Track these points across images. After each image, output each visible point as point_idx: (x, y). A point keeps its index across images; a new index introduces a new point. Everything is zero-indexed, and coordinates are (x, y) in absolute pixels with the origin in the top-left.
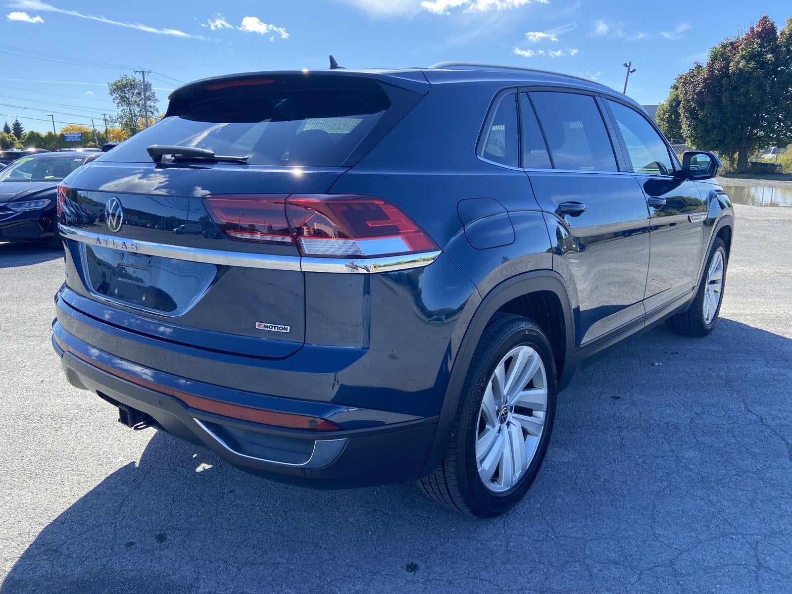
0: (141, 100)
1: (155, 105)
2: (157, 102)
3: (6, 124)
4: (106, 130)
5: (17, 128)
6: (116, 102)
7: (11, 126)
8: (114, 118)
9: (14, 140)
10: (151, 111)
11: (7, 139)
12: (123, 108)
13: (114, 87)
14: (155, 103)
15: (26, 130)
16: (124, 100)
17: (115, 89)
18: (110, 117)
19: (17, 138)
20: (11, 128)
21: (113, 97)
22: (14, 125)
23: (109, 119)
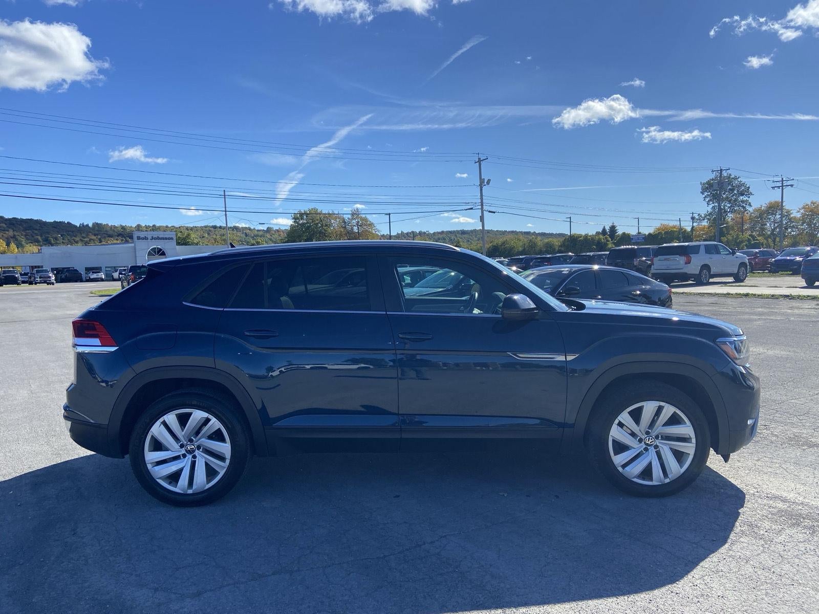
0: (733, 195)
1: (748, 199)
2: (751, 196)
3: (604, 227)
4: (693, 227)
5: (613, 229)
6: (707, 200)
7: (607, 228)
8: (703, 216)
9: (608, 241)
10: (743, 206)
11: (603, 240)
12: (713, 205)
13: (707, 185)
14: (749, 197)
15: (620, 231)
16: (715, 197)
17: (707, 188)
18: (699, 215)
19: (610, 239)
20: (608, 230)
21: (704, 196)
22: (610, 227)
23: (697, 217)
